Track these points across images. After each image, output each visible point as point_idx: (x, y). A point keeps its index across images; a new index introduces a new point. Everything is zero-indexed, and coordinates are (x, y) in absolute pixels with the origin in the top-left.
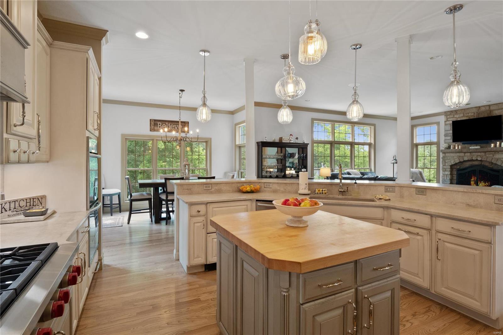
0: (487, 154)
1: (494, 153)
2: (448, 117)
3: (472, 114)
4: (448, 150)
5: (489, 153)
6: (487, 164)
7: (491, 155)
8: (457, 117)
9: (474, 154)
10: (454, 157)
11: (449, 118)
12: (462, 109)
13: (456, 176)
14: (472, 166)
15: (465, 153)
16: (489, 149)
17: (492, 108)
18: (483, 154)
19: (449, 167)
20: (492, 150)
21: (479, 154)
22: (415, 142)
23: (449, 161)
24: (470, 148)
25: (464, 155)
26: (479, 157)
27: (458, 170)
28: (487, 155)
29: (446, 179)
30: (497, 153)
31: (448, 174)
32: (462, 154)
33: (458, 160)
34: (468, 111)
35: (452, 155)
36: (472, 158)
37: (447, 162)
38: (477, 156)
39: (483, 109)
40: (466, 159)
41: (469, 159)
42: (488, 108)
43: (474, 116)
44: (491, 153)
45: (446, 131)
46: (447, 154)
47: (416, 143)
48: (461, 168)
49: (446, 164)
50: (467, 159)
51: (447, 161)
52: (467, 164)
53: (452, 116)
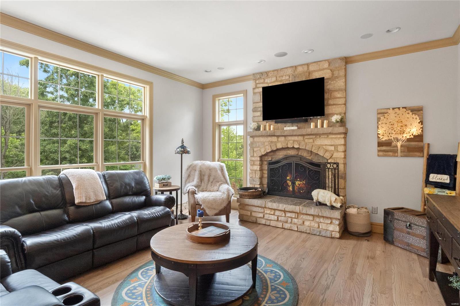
0: (306, 138)
1: (314, 137)
2: (257, 82)
3: (287, 78)
4: (258, 133)
5: (308, 137)
6: (305, 154)
7: (311, 140)
8: (269, 82)
9: (290, 138)
10: (264, 143)
11: (258, 83)
12: (275, 70)
13: (267, 173)
14: (286, 158)
15: (278, 136)
16: (308, 131)
17: (311, 68)
18: (301, 138)
19: (259, 159)
20: (313, 133)
21: (296, 138)
22: (217, 121)
23: (259, 149)
24: (285, 129)
25: (278, 140)
26: (297, 143)
27: (270, 163)
28: (306, 141)
29: (254, 177)
30: (318, 137)
31: (256, 170)
32: (274, 139)
33: (270, 148)
34: (281, 73)
35: (262, 139)
36: (287, 144)
37: (256, 151)
38: (294, 141)
39: (300, 69)
40: (279, 146)
41: (283, 147)
42: (306, 68)
43: (290, 81)
44: (311, 137)
45: (255, 104)
46: (256, 139)
47: (219, 122)
48: (274, 160)
49: (255, 155)
50: (281, 147)
51: (255, 149)
52: (281, 154)
53: (262, 81)
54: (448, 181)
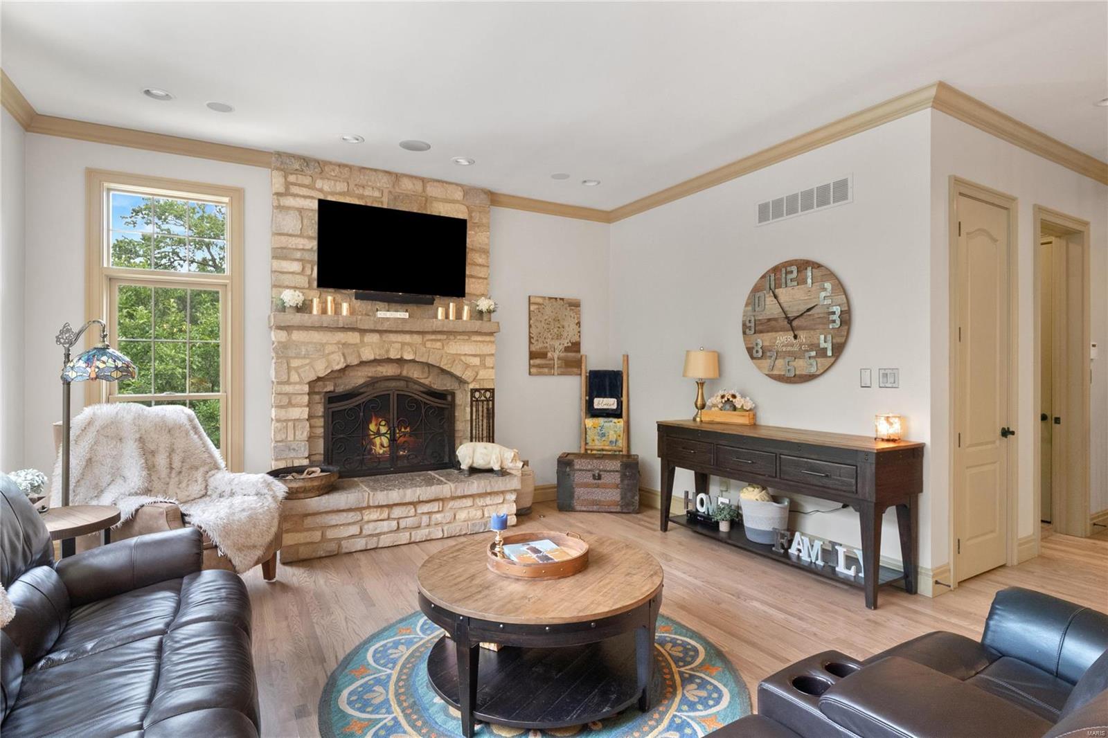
0: (428, 340)
1: (445, 337)
2: (292, 178)
3: (377, 194)
4: (298, 318)
5: (433, 337)
6: (416, 374)
7: (438, 345)
8: (326, 188)
9: (393, 337)
10: (323, 345)
11: (295, 184)
12: (346, 166)
13: (322, 424)
14: (373, 382)
15: (363, 332)
16: (428, 325)
17: (432, 191)
18: (417, 339)
19: (306, 388)
20: (445, 329)
21: (407, 338)
22: (105, 263)
23: (307, 361)
24: (381, 314)
25: (362, 341)
26: (410, 350)
27: (332, 399)
28: (429, 345)
29: (291, 438)
30: (452, 337)
31: (298, 420)
32: (353, 338)
33: (342, 360)
34: (362, 179)
35: (316, 337)
36: (388, 351)
37: (296, 369)
38: (403, 344)
39: (407, 185)
40: (368, 355)
41: (378, 358)
42: (419, 187)
43: (382, 203)
44: (439, 337)
45: (281, 238)
46: (297, 336)
48: (340, 389)
49: (294, 377)
50: (372, 357)
51: (295, 363)
52: (360, 374)
53: (307, 181)
54: (615, 407)
